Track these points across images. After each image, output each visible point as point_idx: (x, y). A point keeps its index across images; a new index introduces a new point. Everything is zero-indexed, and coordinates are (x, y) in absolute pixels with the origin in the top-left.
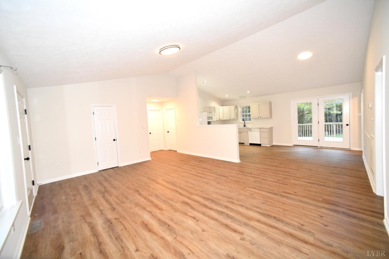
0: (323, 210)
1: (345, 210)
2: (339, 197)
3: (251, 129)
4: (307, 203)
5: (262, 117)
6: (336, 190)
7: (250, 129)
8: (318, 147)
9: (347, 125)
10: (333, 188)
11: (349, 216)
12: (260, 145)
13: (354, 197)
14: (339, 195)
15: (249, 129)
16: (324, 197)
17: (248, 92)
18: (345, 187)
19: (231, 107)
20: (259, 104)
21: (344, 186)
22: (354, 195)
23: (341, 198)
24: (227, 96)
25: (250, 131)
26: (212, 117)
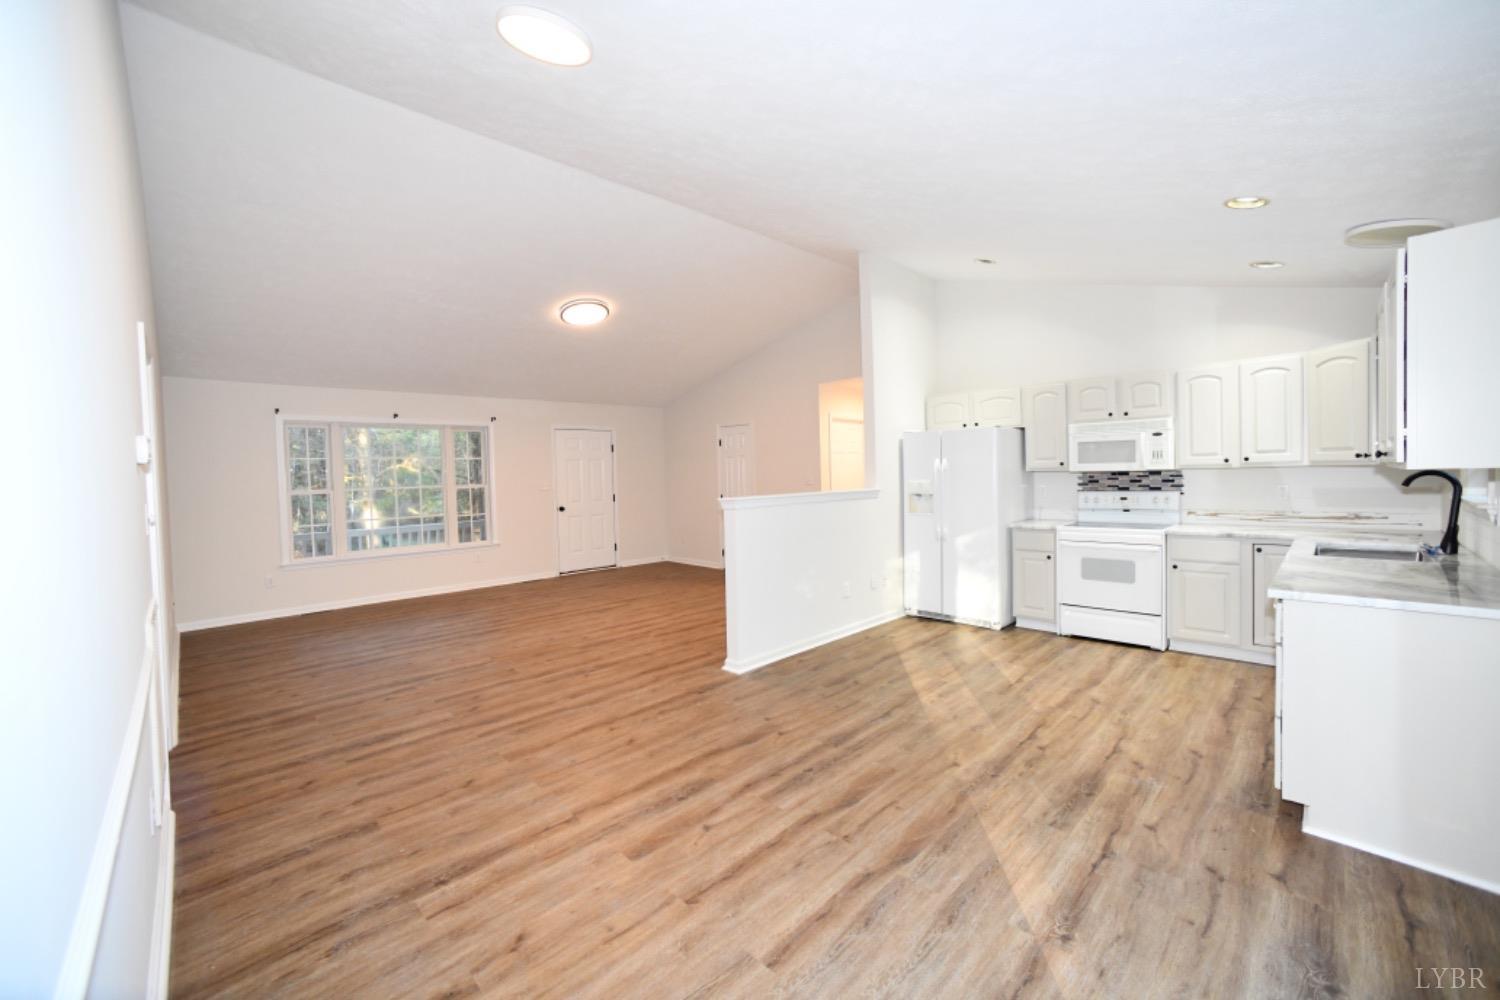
0: (301, 703)
1: (258, 723)
2: (282, 741)
4: (340, 697)
6: (298, 756)
10: (314, 758)
11: (247, 720)
13: (241, 761)
14: (282, 746)
16: (315, 724)
18: (278, 780)
21: (285, 784)
22: (241, 769)
23: (275, 743)
26: (1134, 442)
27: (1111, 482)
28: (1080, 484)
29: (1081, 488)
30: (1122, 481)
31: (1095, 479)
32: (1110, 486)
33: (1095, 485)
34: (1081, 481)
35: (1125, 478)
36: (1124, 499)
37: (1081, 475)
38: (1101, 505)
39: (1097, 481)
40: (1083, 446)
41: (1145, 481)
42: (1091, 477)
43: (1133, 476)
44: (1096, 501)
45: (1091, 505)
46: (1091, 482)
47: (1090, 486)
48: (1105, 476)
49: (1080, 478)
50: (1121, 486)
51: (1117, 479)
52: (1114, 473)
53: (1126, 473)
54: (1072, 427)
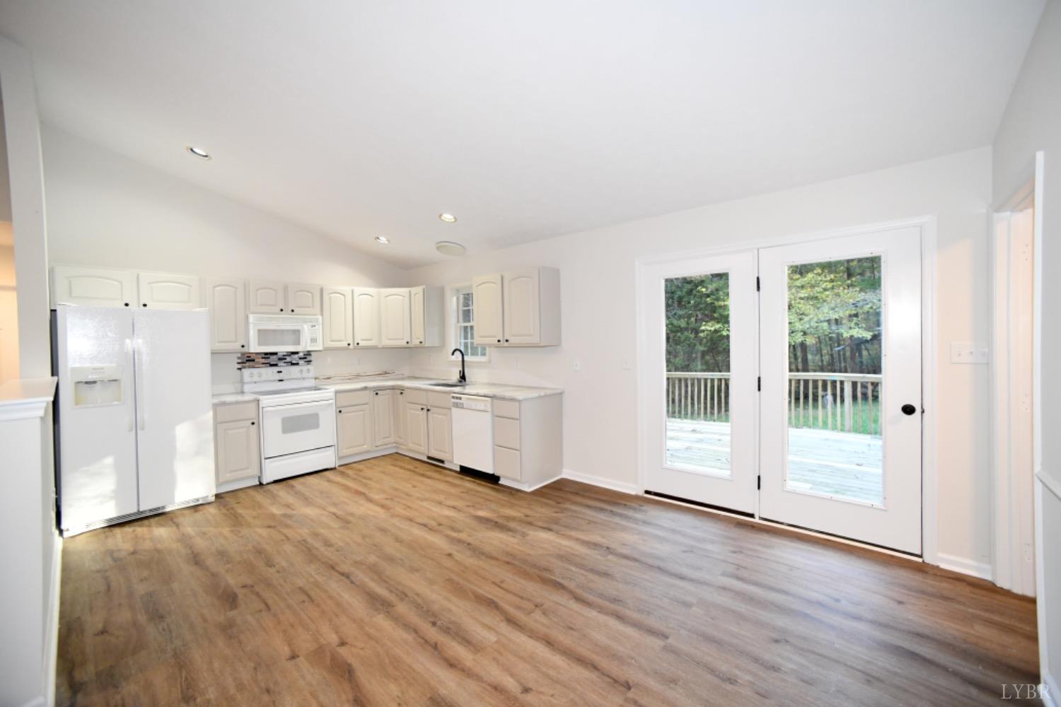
3: (460, 398)
5: (513, 340)
7: (457, 398)
8: (757, 520)
9: (908, 410)
12: (492, 479)
15: (453, 397)
17: (448, 217)
19: (414, 290)
20: (502, 278)
24: (383, 240)
25: (456, 405)
26: (299, 331)
27: (263, 361)
28: (238, 363)
29: (239, 366)
30: (273, 359)
31: (252, 358)
32: (263, 363)
33: (251, 363)
34: (240, 361)
35: (275, 357)
36: (280, 372)
37: (239, 355)
38: (263, 378)
39: (253, 360)
40: (261, 333)
41: (288, 359)
42: (248, 357)
43: (280, 355)
44: (260, 375)
45: (256, 378)
46: (247, 361)
47: (247, 364)
48: (260, 356)
49: (239, 358)
50: (272, 363)
51: (269, 358)
52: (266, 354)
53: (275, 354)
54: (251, 318)
